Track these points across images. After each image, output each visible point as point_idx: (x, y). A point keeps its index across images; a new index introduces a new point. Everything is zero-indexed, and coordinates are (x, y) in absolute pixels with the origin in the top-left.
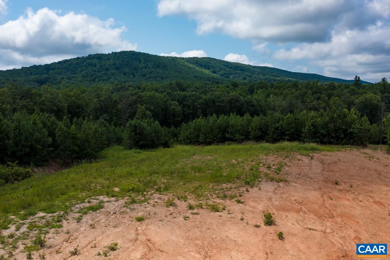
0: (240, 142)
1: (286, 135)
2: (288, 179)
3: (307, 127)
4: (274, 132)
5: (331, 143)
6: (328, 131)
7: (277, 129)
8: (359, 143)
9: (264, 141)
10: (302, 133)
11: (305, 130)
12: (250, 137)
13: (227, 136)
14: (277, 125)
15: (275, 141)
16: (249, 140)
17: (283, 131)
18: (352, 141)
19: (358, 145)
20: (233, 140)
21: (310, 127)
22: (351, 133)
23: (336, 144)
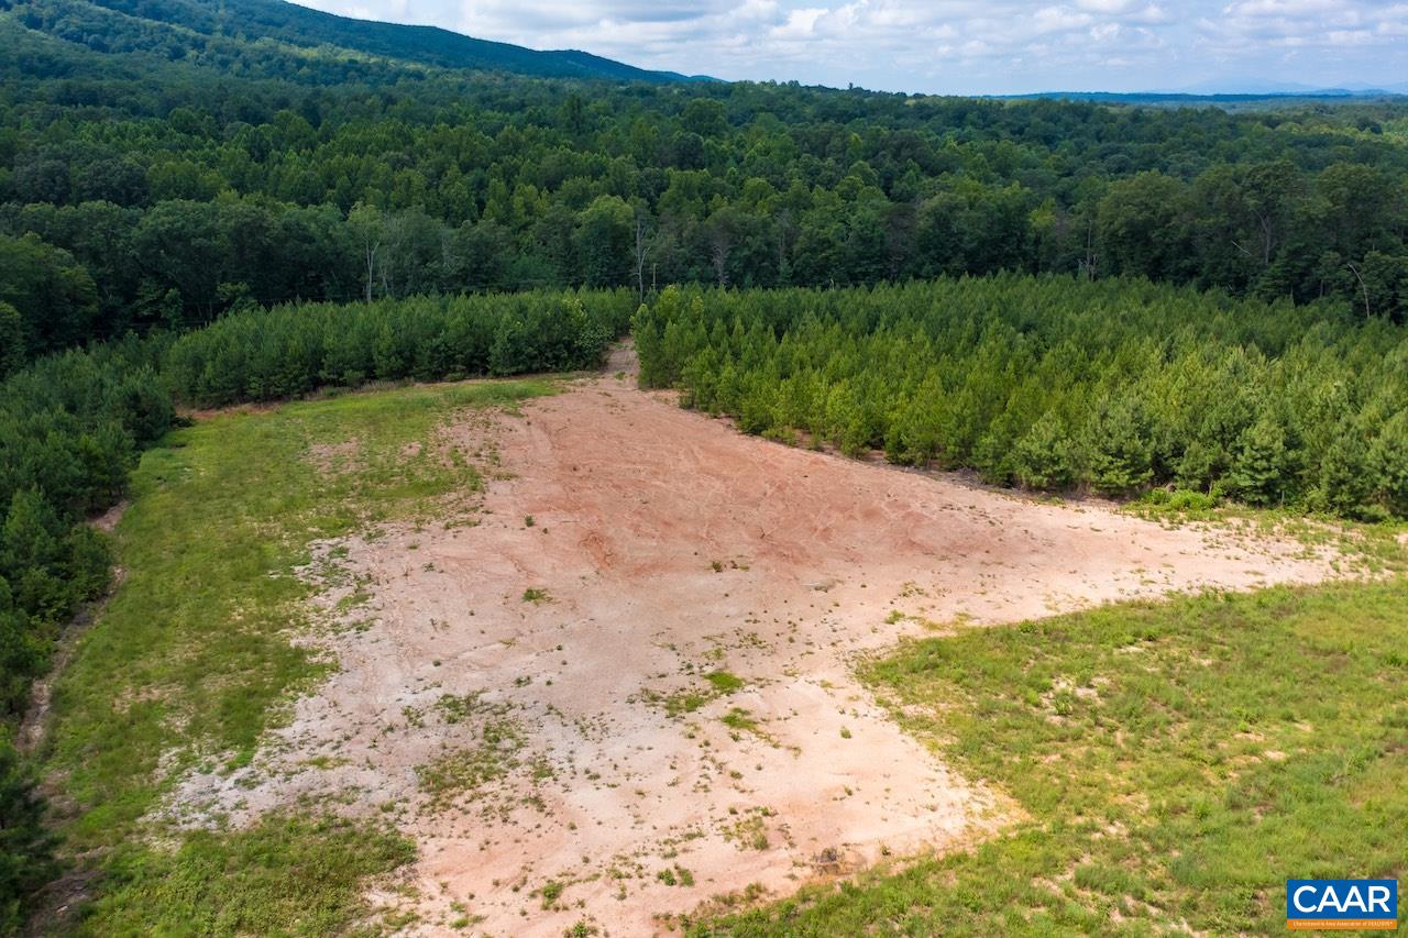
0: (357, 386)
1: (455, 362)
2: (517, 473)
3: (498, 343)
4: (432, 358)
5: (546, 370)
6: (538, 349)
7: (436, 349)
8: (595, 364)
9: (412, 379)
10: (489, 354)
11: (495, 350)
12: (378, 372)
13: (322, 374)
14: (436, 342)
15: (436, 376)
16: (375, 378)
17: (450, 352)
18: (582, 362)
19: (594, 369)
20: (339, 383)
21: (504, 344)
22: (580, 349)
23: (556, 371)
